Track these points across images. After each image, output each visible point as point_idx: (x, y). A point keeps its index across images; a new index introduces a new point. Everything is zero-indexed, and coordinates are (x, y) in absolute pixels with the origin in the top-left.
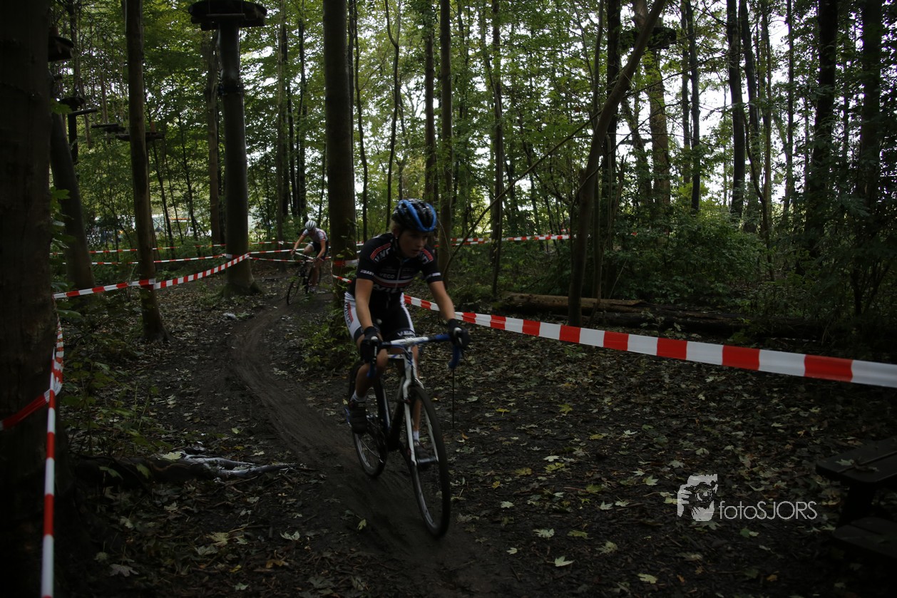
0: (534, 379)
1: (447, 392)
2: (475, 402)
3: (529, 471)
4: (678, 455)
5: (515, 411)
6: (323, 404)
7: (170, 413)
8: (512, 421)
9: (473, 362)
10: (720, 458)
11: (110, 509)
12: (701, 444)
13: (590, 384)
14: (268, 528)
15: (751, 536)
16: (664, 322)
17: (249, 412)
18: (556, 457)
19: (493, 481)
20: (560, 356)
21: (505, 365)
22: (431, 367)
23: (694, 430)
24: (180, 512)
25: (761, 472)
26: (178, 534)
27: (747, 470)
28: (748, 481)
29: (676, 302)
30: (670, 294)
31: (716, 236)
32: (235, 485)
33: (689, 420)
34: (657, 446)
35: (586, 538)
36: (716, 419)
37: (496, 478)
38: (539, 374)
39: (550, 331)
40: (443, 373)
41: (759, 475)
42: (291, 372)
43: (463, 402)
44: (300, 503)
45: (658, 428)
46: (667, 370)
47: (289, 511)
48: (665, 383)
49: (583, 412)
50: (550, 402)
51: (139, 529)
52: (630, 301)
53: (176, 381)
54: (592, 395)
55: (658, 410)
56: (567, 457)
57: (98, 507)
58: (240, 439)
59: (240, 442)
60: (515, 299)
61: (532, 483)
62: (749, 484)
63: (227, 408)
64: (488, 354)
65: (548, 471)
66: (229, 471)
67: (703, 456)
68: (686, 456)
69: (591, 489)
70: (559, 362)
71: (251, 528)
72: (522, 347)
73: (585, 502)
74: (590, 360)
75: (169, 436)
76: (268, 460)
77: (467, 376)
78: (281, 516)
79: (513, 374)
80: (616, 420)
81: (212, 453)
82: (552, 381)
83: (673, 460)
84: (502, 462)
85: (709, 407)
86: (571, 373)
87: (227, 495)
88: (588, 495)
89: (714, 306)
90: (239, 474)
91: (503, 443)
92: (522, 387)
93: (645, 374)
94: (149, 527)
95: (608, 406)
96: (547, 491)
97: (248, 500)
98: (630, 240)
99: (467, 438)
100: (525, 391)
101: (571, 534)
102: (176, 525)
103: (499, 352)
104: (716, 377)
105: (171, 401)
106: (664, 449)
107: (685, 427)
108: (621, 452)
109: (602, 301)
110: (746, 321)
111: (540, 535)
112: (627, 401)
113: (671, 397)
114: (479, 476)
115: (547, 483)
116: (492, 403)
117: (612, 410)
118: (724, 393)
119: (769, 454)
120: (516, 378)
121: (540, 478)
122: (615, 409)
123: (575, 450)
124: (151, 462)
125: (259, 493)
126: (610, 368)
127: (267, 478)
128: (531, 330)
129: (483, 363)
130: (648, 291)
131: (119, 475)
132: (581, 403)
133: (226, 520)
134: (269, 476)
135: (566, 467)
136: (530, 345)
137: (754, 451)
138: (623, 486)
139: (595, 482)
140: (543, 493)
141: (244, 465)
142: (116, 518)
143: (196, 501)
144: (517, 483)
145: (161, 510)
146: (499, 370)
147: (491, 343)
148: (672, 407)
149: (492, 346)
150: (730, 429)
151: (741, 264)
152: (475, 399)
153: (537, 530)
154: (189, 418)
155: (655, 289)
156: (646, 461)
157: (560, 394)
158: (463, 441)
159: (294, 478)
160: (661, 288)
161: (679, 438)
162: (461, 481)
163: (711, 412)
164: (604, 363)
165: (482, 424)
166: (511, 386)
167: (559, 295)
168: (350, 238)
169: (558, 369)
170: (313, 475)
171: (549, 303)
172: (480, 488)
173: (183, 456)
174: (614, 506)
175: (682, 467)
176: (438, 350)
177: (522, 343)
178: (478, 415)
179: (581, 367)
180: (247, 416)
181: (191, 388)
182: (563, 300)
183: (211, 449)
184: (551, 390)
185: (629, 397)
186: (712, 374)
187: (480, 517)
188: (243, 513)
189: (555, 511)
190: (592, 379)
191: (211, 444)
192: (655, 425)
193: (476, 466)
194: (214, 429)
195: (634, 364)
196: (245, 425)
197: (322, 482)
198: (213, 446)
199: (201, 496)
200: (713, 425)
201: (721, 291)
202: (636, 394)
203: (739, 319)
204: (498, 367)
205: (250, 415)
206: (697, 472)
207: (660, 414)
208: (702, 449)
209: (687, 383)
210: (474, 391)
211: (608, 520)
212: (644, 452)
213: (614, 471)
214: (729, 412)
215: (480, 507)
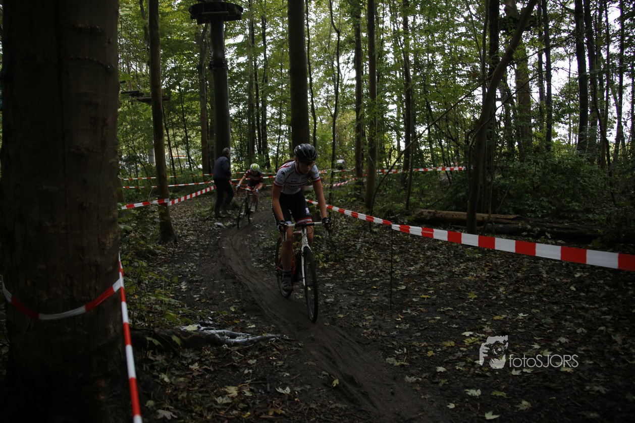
0: (445, 273)
1: (382, 282)
2: (404, 290)
3: (453, 344)
4: (562, 332)
5: (435, 297)
7: (184, 295)
8: (433, 304)
9: (398, 260)
10: (597, 336)
11: (152, 367)
12: (579, 325)
13: (487, 277)
14: (266, 384)
16: (539, 232)
17: (240, 295)
18: (471, 333)
19: (427, 350)
20: (462, 256)
21: (422, 263)
22: (368, 263)
23: (572, 314)
24: (200, 370)
26: (202, 387)
27: (620, 346)
28: (622, 355)
29: (543, 217)
30: (538, 211)
31: (572, 168)
32: (238, 351)
33: (566, 306)
34: (545, 326)
35: (505, 397)
36: (587, 306)
37: (429, 348)
38: (448, 269)
40: (377, 268)
41: (630, 350)
42: (267, 266)
44: (287, 365)
45: (544, 312)
46: (544, 267)
47: (280, 371)
48: (543, 277)
49: (485, 298)
50: (459, 291)
51: (173, 383)
52: (510, 216)
53: (186, 271)
54: (489, 285)
55: (542, 298)
56: (479, 333)
57: (144, 366)
58: (236, 315)
59: (237, 318)
60: (424, 214)
61: (457, 353)
62: (624, 357)
63: (224, 292)
64: (408, 254)
65: (467, 344)
66: (233, 340)
67: (583, 334)
68: (569, 334)
70: (462, 261)
71: (253, 384)
72: (433, 249)
74: (485, 259)
75: (185, 312)
76: (259, 331)
77: (396, 271)
78: (274, 375)
79: (429, 269)
80: (511, 305)
81: (218, 326)
82: (458, 275)
83: (560, 336)
84: (431, 336)
85: (580, 296)
86: (472, 269)
87: (233, 358)
89: (571, 220)
90: (241, 342)
91: (430, 322)
92: (437, 279)
93: (527, 270)
94: (181, 382)
95: (503, 294)
96: (469, 360)
97: (249, 362)
98: (507, 171)
99: (402, 317)
100: (440, 282)
101: (493, 393)
102: (200, 380)
103: (416, 253)
104: (582, 274)
105: (184, 286)
106: (551, 328)
107: (565, 311)
108: (519, 330)
109: (492, 216)
110: (601, 231)
111: (470, 394)
113: (550, 288)
114: (415, 346)
115: (468, 353)
116: (416, 291)
117: (507, 297)
118: (590, 285)
120: (431, 272)
121: (461, 349)
122: (509, 297)
123: (484, 328)
124: (179, 333)
125: (256, 357)
126: (501, 264)
127: (261, 345)
129: (405, 261)
130: (522, 208)
131: (159, 343)
132: (483, 292)
133: (234, 377)
134: (262, 343)
135: (480, 341)
136: (438, 248)
137: (622, 332)
140: (466, 361)
142: (157, 374)
143: (212, 362)
144: (445, 353)
145: (188, 368)
146: (418, 266)
147: (410, 246)
148: (552, 296)
149: (411, 248)
150: (599, 313)
151: (592, 188)
152: (404, 287)
153: (467, 390)
154: (197, 299)
155: (526, 207)
156: (539, 337)
157: (466, 285)
158: (400, 319)
159: (280, 346)
160: (532, 206)
161: (562, 320)
162: (403, 350)
163: (582, 300)
164: (495, 262)
165: (412, 307)
166: (429, 278)
167: (454, 211)
169: (462, 266)
170: (294, 343)
171: (449, 216)
172: (418, 356)
173: (199, 328)
174: (522, 372)
175: (568, 342)
176: (372, 251)
177: (433, 246)
178: (408, 300)
179: (479, 265)
180: (239, 298)
181: (197, 277)
182: (463, 215)
183: (216, 322)
184: (459, 281)
185: (518, 288)
186: (578, 271)
187: (422, 379)
188: (246, 372)
189: (478, 375)
190: (488, 274)
191: (216, 318)
192: (541, 309)
193: (413, 339)
194: (216, 307)
195: (518, 263)
196: (238, 305)
197: (301, 349)
198: (218, 320)
199: (215, 358)
200: (586, 310)
201: (577, 208)
202: (523, 286)
203: (595, 230)
204: (417, 264)
205: (241, 297)
206: (580, 346)
207: (543, 301)
208: (581, 329)
209: (560, 277)
210: (401, 281)
211: (520, 383)
212: (537, 330)
213: (517, 344)
214: (596, 300)
215: (421, 370)
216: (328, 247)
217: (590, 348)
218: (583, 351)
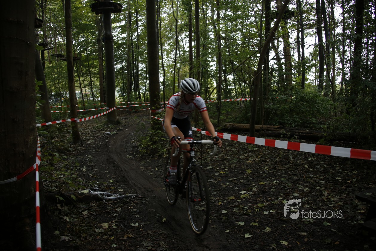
0: (235, 159)
2: (211, 169)
3: (234, 198)
4: (296, 191)
5: (228, 172)
6: (147, 170)
7: (84, 174)
8: (226, 177)
9: (210, 152)
10: (315, 192)
11: (60, 213)
12: (306, 186)
13: (259, 161)
14: (125, 221)
15: (328, 225)
16: (290, 135)
18: (245, 192)
19: (219, 202)
20: (246, 149)
21: (223, 153)
23: (303, 181)
24: (88, 215)
25: (332, 198)
26: (88, 223)
27: (326, 197)
28: (326, 202)
29: (295, 126)
30: (293, 123)
31: (312, 98)
32: (111, 204)
33: (301, 176)
34: (287, 187)
35: (258, 226)
36: (313, 176)
37: (220, 200)
38: (238, 157)
39: (242, 139)
40: (197, 157)
41: (331, 199)
42: (134, 157)
43: (206, 169)
44: (138, 211)
45: (288, 180)
46: (292, 155)
47: (134, 214)
48: (291, 161)
49: (256, 173)
50: (242, 169)
51: (72, 221)
52: (276, 126)
53: (86, 160)
54: (260, 166)
55: (288, 172)
56: (250, 192)
57: (55, 212)
58: (113, 185)
60: (227, 125)
61: (235, 203)
62: (327, 203)
63: (107, 172)
65: (242, 198)
66: (109, 198)
67: (307, 192)
68: (300, 191)
69: (260, 205)
70: (246, 152)
71: (118, 221)
72: (230, 146)
73: (257, 211)
74: (259, 151)
75: (83, 183)
76: (125, 193)
77: (207, 158)
78: (130, 216)
79: (227, 157)
80: (270, 176)
81: (101, 190)
82: (243, 160)
83: (294, 193)
84: (222, 194)
85: (309, 170)
86: (251, 157)
87: (108, 207)
88: (258, 208)
89: (311, 128)
90: (113, 199)
91: (223, 186)
92: (230, 162)
93: (282, 157)
94: (76, 221)
95: (267, 170)
96: (241, 206)
97: (117, 210)
98: (275, 100)
100: (232, 164)
101: (251, 224)
102: (87, 220)
104: (313, 158)
105: (84, 169)
106: (290, 188)
107: (299, 179)
108: (272, 190)
109: (264, 126)
110: (325, 134)
111: (238, 224)
112: (275, 168)
113: (293, 166)
114: (212, 200)
115: (241, 203)
116: (218, 169)
117: (268, 172)
118: (316, 164)
119: (335, 191)
120: (228, 159)
121: (238, 201)
122: (270, 172)
123: (253, 189)
124: (76, 194)
125: (121, 207)
126: (267, 154)
128: (234, 139)
130: (283, 121)
131: (64, 199)
132: (255, 169)
133: (107, 218)
134: (125, 199)
135: (249, 196)
136: (233, 145)
137: (329, 189)
138: (273, 204)
139: (261, 202)
140: (239, 207)
141: (115, 195)
142: (63, 217)
143: (95, 210)
144: (229, 203)
145: (81, 214)
146: (221, 155)
148: (294, 171)
150: (318, 180)
151: (323, 110)
152: (211, 167)
153: (237, 222)
154: (92, 176)
155: (286, 121)
156: (283, 193)
157: (246, 165)
159: (136, 201)
160: (289, 120)
161: (297, 184)
163: (310, 173)
164: (265, 152)
165: (214, 178)
166: (225, 162)
167: (246, 124)
168: (158, 100)
169: (246, 155)
170: (143, 199)
171: (241, 127)
172: (213, 205)
173: (89, 191)
174: (269, 212)
175: (298, 196)
177: (230, 144)
178: (212, 174)
179: (255, 154)
181: (92, 163)
182: (247, 126)
183: (101, 188)
184: (242, 164)
185: (276, 167)
186: (310, 157)
187: (213, 217)
188: (115, 215)
189: (245, 214)
190: (260, 159)
191: (101, 186)
192: (287, 178)
193: (212, 195)
194: (102, 180)
195: (277, 153)
196: (115, 179)
197: (147, 202)
198: (102, 187)
199: (97, 208)
200: (311, 178)
201: (314, 122)
202: (278, 165)
203: (322, 134)
204: (220, 154)
205: (117, 174)
206: (305, 198)
207: (289, 174)
208: (306, 188)
209: (300, 160)
210: (210, 164)
211: (267, 218)
212: (282, 190)
213: (270, 198)
214: (318, 173)
215: (213, 213)
216: (170, 145)
217: (310, 199)
218: (306, 200)
